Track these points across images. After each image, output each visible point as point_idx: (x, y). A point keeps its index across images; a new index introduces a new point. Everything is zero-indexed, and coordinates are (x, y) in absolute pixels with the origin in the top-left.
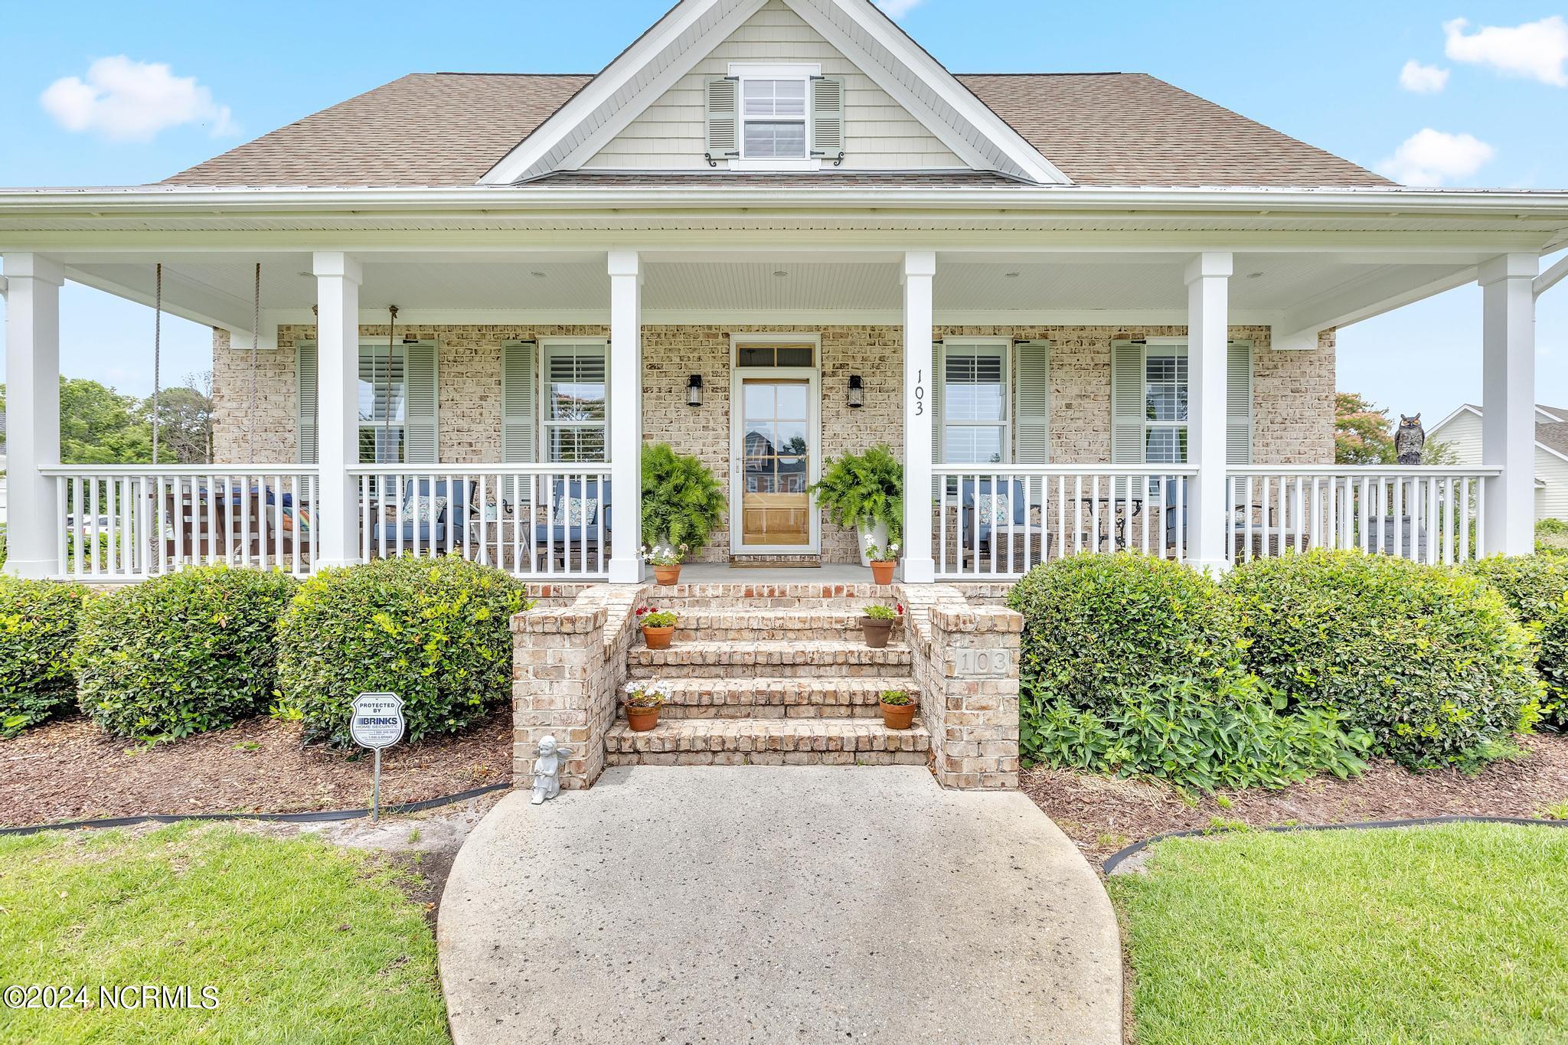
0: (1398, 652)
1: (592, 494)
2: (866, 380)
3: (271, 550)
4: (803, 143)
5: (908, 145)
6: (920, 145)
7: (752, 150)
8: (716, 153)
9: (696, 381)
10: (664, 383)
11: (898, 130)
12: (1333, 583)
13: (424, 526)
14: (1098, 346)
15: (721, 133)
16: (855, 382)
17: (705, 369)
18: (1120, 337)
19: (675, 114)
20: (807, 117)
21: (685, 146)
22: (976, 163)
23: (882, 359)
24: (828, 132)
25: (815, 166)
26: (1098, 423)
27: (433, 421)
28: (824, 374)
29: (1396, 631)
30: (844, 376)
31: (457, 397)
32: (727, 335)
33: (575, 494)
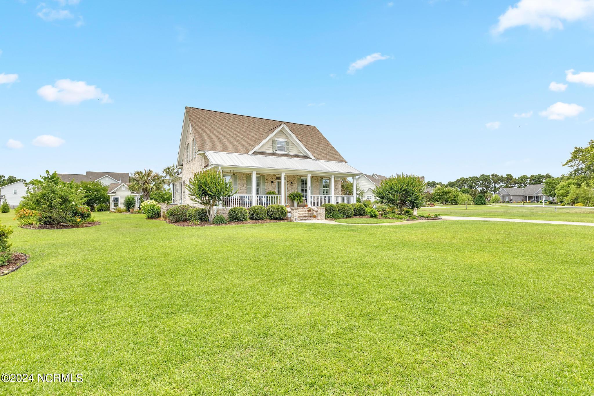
0: (346, 210)
1: (264, 198)
2: (293, 182)
3: (236, 205)
4: (284, 150)
5: (297, 151)
6: (298, 151)
7: (279, 150)
8: (274, 150)
9: (272, 182)
10: (268, 182)
11: (295, 149)
12: (342, 205)
13: (264, 202)
14: (318, 179)
15: (274, 147)
16: (291, 183)
17: (273, 180)
18: (320, 178)
19: (268, 144)
20: (285, 146)
21: (270, 149)
22: (305, 155)
23: (294, 179)
24: (288, 149)
25: (285, 153)
26: (318, 189)
27: (237, 186)
28: (287, 181)
29: (346, 208)
30: (290, 182)
31: (240, 183)
32: (276, 175)
33: (263, 198)
